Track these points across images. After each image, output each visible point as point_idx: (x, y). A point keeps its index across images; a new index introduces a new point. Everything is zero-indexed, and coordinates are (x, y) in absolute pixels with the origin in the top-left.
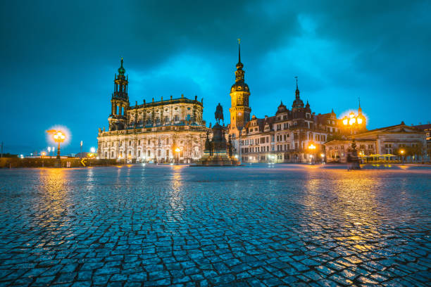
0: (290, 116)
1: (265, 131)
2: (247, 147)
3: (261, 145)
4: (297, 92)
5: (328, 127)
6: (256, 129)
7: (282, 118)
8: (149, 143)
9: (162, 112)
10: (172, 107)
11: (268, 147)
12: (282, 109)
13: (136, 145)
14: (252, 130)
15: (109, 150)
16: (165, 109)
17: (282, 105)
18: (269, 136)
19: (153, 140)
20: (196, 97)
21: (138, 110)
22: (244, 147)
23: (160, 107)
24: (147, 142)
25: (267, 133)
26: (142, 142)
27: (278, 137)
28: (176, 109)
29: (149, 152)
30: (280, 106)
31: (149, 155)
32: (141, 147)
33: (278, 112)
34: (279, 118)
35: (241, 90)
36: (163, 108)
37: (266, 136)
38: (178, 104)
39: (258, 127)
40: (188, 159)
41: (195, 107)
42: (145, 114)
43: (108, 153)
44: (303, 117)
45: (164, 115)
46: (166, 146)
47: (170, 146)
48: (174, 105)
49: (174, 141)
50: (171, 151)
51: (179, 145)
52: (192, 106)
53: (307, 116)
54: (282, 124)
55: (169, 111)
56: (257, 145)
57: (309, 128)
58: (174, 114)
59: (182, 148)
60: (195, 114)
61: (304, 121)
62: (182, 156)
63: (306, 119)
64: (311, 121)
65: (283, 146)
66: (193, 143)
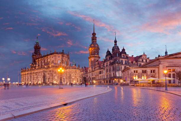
0: (112, 56)
1: (102, 67)
2: (94, 76)
3: (100, 75)
4: (116, 42)
6: (98, 67)
7: (108, 59)
10: (51, 57)
11: (102, 76)
14: (96, 68)
16: (48, 58)
17: (108, 51)
18: (102, 70)
20: (63, 51)
21: (39, 59)
25: (102, 68)
27: (106, 70)
28: (53, 57)
35: (93, 47)
37: (101, 70)
41: (62, 56)
42: (41, 61)
44: (119, 57)
45: (48, 61)
46: (41, 76)
47: (42, 76)
48: (52, 56)
49: (44, 73)
50: (43, 79)
51: (48, 76)
52: (60, 55)
53: (122, 56)
54: (108, 62)
55: (50, 59)
56: (98, 75)
57: (124, 63)
58: (52, 60)
59: (48, 77)
60: (62, 60)
61: (119, 59)
62: (49, 81)
63: (122, 58)
64: (126, 59)
65: (109, 75)
66: (54, 75)
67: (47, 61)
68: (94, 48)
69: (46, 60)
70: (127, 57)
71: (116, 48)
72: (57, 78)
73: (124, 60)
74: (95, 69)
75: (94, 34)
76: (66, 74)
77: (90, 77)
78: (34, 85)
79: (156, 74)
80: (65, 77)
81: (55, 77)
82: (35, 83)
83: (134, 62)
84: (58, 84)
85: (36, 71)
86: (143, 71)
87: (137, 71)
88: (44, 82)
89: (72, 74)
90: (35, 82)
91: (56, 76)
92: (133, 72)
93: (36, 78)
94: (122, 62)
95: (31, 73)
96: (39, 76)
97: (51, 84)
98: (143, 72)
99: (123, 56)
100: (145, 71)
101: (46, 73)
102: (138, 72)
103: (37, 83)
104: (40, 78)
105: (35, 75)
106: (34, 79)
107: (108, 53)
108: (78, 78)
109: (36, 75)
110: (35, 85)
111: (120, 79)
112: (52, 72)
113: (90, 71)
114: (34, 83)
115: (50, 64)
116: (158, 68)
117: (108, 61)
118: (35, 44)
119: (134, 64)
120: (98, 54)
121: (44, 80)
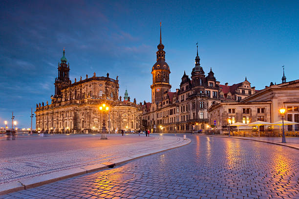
1: (174, 103)
2: (161, 118)
3: (170, 116)
4: (198, 60)
5: (237, 96)
6: (167, 102)
7: (185, 89)
9: (81, 89)
10: (87, 85)
11: (175, 118)
14: (164, 104)
16: (83, 87)
17: (185, 76)
18: (175, 107)
20: (108, 75)
21: (67, 89)
25: (175, 105)
27: (182, 108)
28: (90, 86)
30: (183, 77)
33: (183, 83)
34: (183, 89)
36: (81, 86)
37: (173, 108)
38: (91, 82)
39: (168, 100)
41: (106, 83)
42: (71, 92)
43: (39, 125)
44: (203, 85)
45: (83, 92)
47: (72, 118)
48: (88, 83)
49: (75, 113)
50: (73, 122)
51: (81, 117)
52: (104, 82)
53: (209, 85)
54: (185, 94)
55: (85, 89)
56: (167, 116)
57: (212, 97)
58: (89, 91)
59: (83, 120)
60: (106, 90)
61: (204, 89)
62: (83, 127)
63: (208, 87)
64: (215, 89)
65: (186, 117)
66: (92, 115)
67: (81, 92)
68: (160, 71)
69: (79, 90)
70: (217, 87)
71: (198, 71)
72: (97, 122)
73: (212, 91)
74: (162, 106)
75: (161, 47)
76: (113, 114)
77: (153, 119)
78: (58, 132)
79: (266, 115)
80: (111, 120)
81: (95, 119)
82: (60, 129)
83: (229, 94)
84: (98, 131)
85: (62, 109)
86: (244, 109)
87: (234, 110)
88: (76, 128)
89: (123, 115)
90: (60, 127)
91: (96, 117)
92: (228, 112)
93: (61, 122)
94: (208, 94)
95: (53, 113)
96: (67, 118)
97: (87, 132)
98: (244, 112)
99: (211, 83)
100: (248, 109)
101: (78, 113)
102: (236, 111)
103: (63, 130)
104: (68, 121)
105: (59, 116)
106: (58, 123)
107: (185, 78)
108: (133, 121)
109: (62, 117)
110: (60, 133)
111: (206, 123)
112: (88, 111)
113: (153, 110)
114: (57, 130)
115: (86, 97)
116: (270, 104)
118: (61, 62)
119: (229, 98)
120: (167, 80)
121: (76, 124)
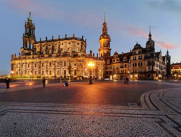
0: (144, 51)
1: (124, 61)
2: (111, 70)
3: (121, 69)
4: (150, 36)
6: (117, 60)
7: (137, 52)
8: (50, 65)
9: (59, 45)
10: (66, 43)
11: (126, 70)
12: (138, 46)
13: (40, 67)
14: (114, 61)
15: (19, 70)
16: (61, 43)
17: (137, 45)
18: (127, 64)
19: (54, 63)
21: (42, 44)
22: (109, 70)
23: (58, 42)
24: (49, 65)
26: (45, 64)
27: (133, 64)
28: (69, 43)
29: (50, 71)
30: (136, 45)
31: (50, 74)
32: (44, 68)
33: (135, 49)
34: (135, 53)
35: (106, 38)
36: (60, 43)
37: (124, 64)
38: (71, 40)
39: (119, 59)
40: (80, 77)
41: (82, 43)
42: (47, 47)
43: (19, 72)
46: (63, 67)
47: (67, 67)
48: (67, 41)
49: (70, 64)
50: (68, 71)
51: (74, 67)
52: (80, 42)
56: (118, 69)
58: (68, 47)
60: (82, 48)
62: (75, 74)
65: (137, 70)
66: (84, 66)
67: (59, 47)
68: (107, 40)
69: (57, 45)
71: (152, 42)
72: (87, 71)
74: (111, 62)
75: (105, 24)
81: (85, 69)
84: (88, 78)
85: (54, 60)
89: (99, 67)
93: (53, 70)
95: (40, 62)
96: (59, 67)
97: (81, 79)
101: (72, 64)
103: (55, 77)
104: (61, 70)
106: (47, 71)
109: (53, 66)
112: (81, 62)
117: (137, 55)
121: (70, 72)
